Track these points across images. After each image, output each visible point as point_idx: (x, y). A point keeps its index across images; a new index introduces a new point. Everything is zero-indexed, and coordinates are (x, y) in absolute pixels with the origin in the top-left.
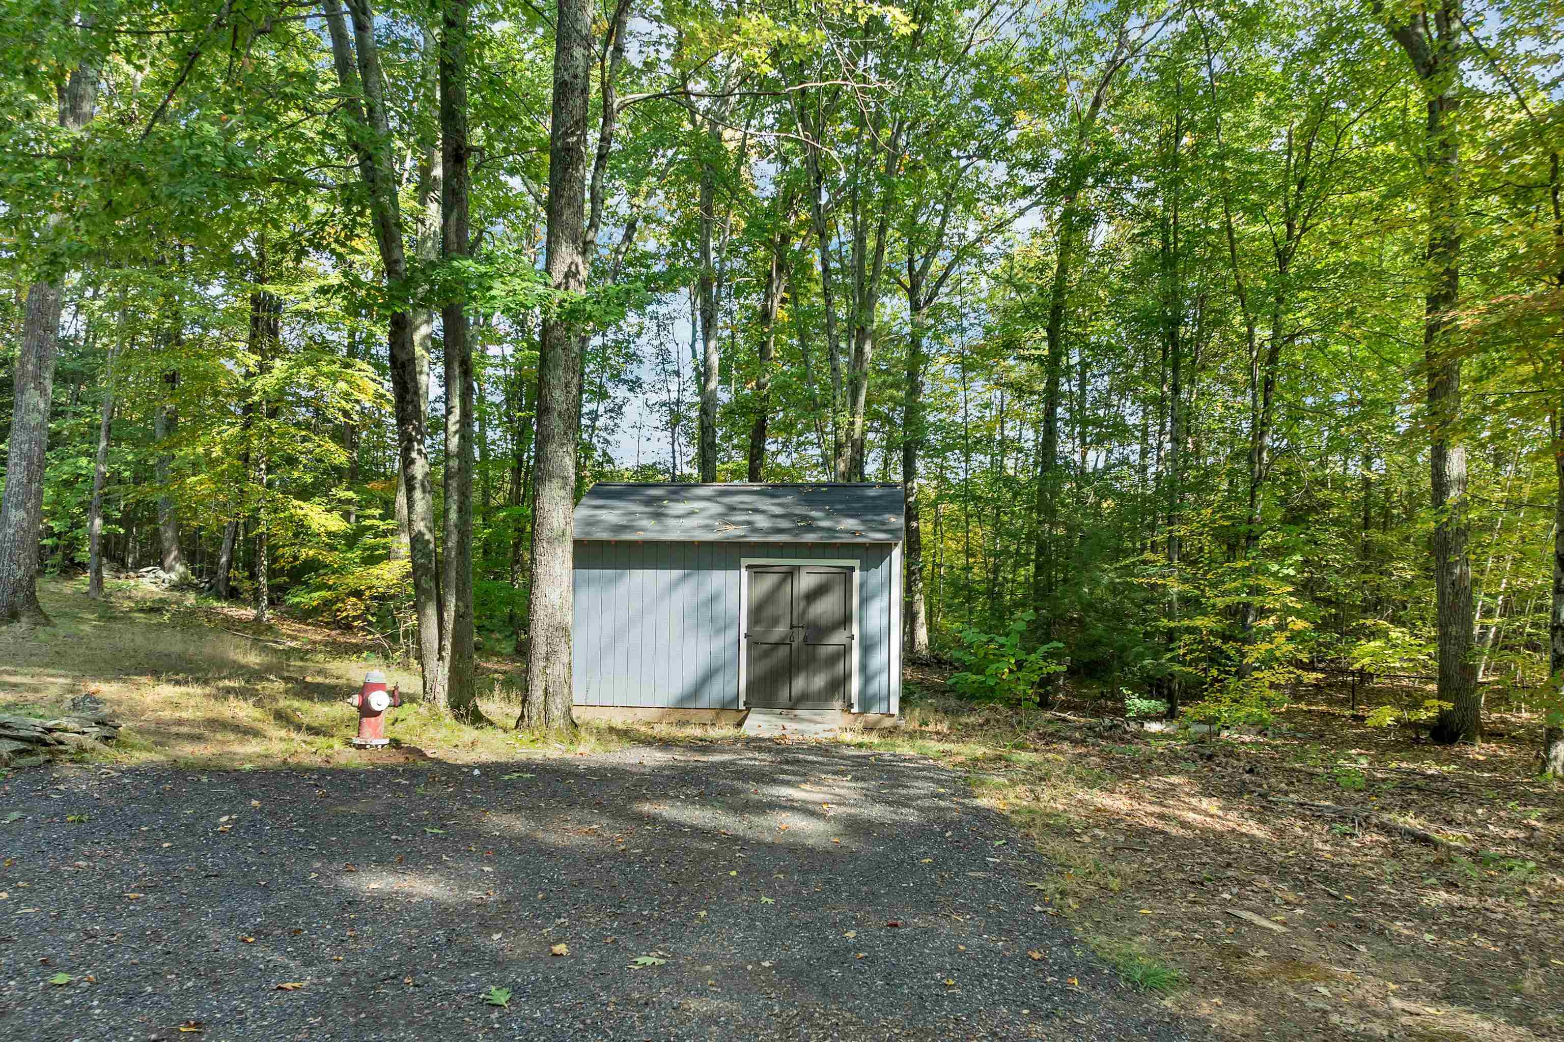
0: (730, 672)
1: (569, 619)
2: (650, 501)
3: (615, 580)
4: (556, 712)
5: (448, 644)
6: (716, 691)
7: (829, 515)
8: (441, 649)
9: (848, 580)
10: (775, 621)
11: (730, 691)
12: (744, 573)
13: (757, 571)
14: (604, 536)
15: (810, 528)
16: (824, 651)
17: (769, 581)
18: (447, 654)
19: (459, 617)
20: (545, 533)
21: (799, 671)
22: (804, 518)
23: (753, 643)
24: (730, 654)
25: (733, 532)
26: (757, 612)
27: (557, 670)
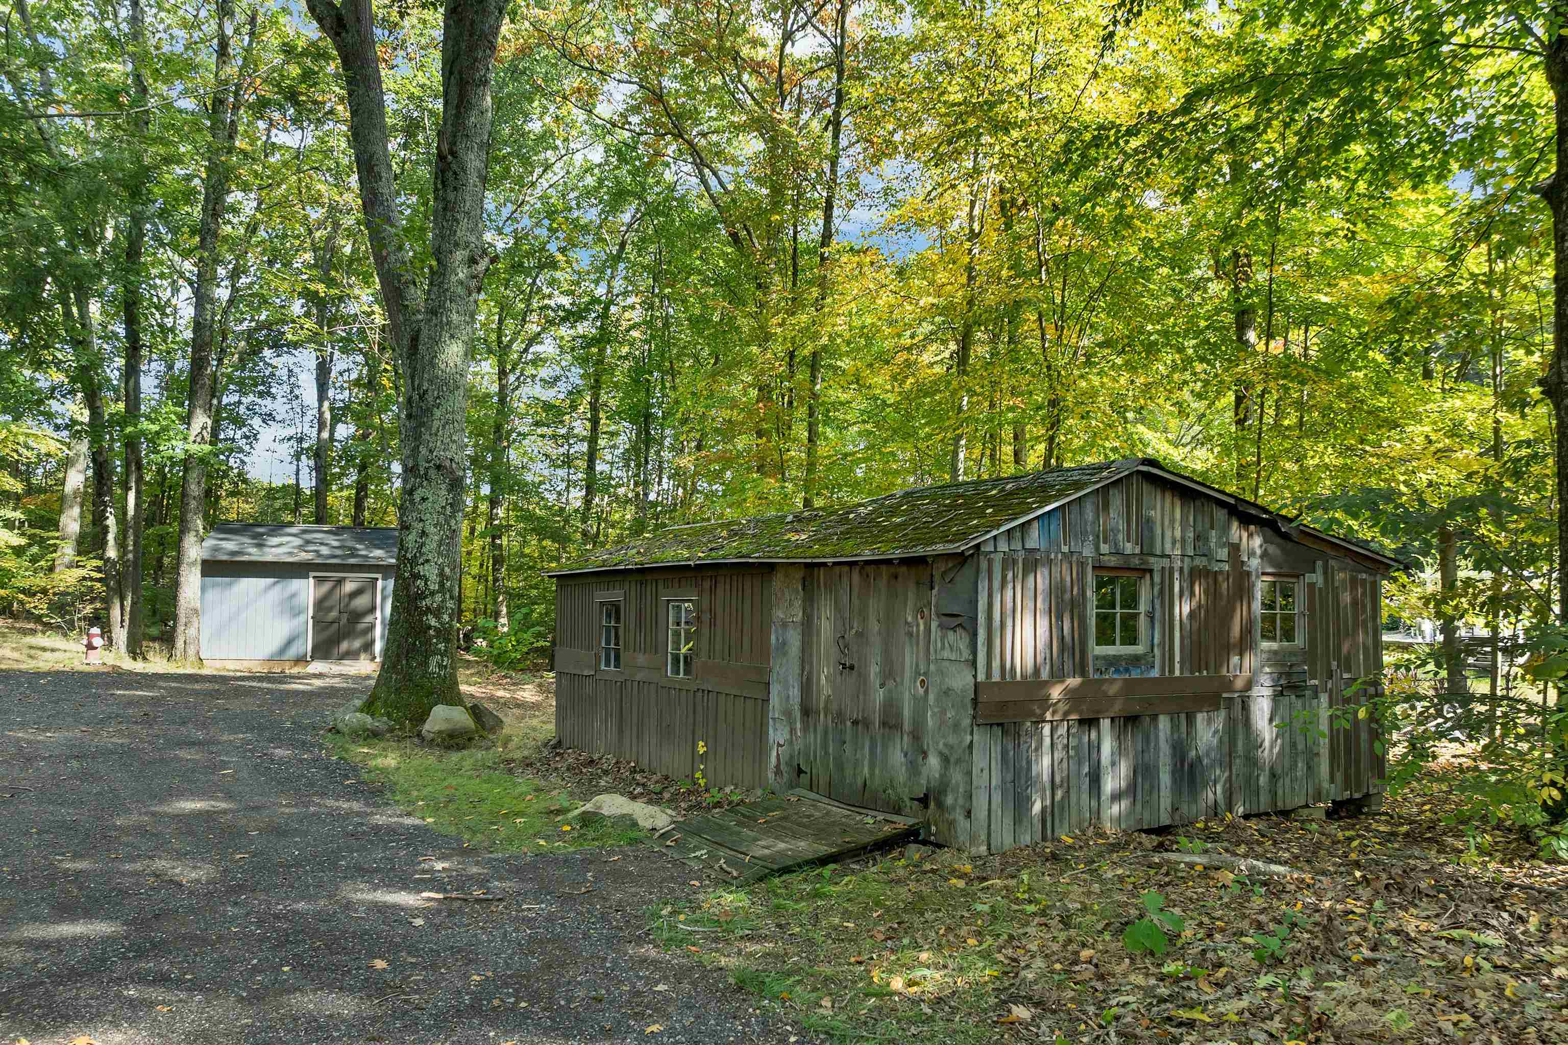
0: (301, 641)
1: (198, 605)
2: (256, 536)
3: (230, 584)
4: (191, 651)
5: (127, 618)
6: (292, 652)
7: (367, 548)
8: (122, 621)
9: (374, 587)
10: (331, 609)
11: (301, 651)
12: (311, 580)
13: (319, 580)
14: (225, 558)
15: (353, 555)
16: (361, 626)
17: (326, 587)
18: (126, 623)
19: (134, 604)
20: (186, 560)
21: (344, 638)
22: (350, 549)
23: (317, 621)
24: (303, 628)
25: (304, 556)
26: (320, 604)
27: (192, 632)
